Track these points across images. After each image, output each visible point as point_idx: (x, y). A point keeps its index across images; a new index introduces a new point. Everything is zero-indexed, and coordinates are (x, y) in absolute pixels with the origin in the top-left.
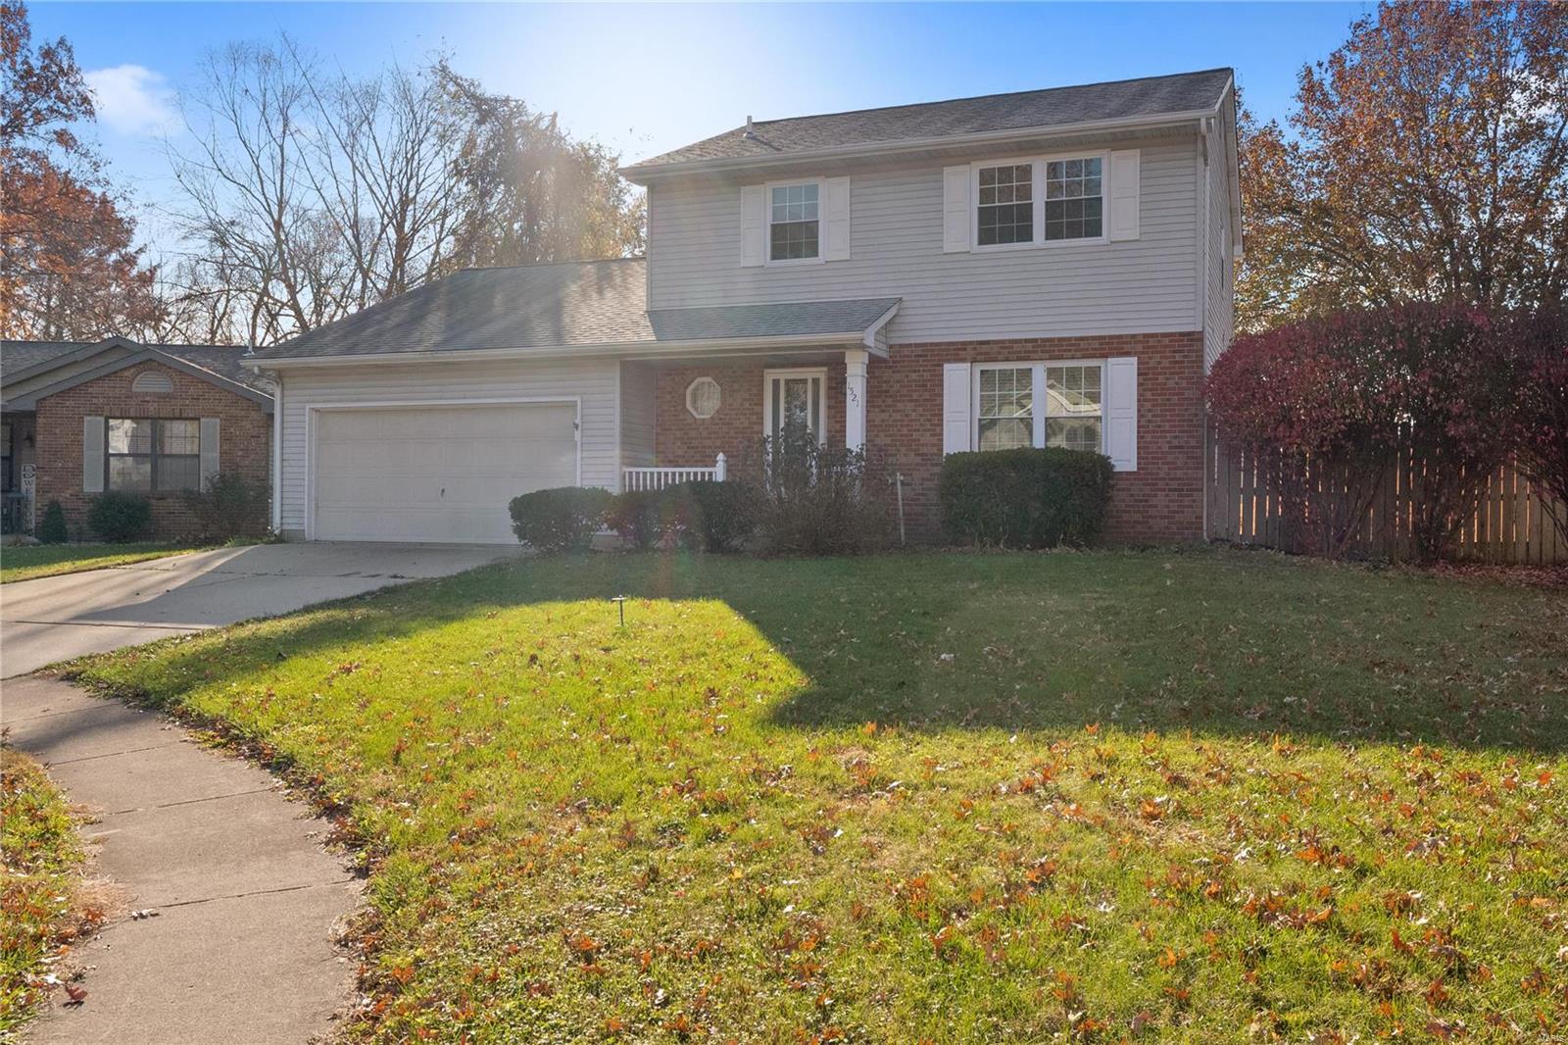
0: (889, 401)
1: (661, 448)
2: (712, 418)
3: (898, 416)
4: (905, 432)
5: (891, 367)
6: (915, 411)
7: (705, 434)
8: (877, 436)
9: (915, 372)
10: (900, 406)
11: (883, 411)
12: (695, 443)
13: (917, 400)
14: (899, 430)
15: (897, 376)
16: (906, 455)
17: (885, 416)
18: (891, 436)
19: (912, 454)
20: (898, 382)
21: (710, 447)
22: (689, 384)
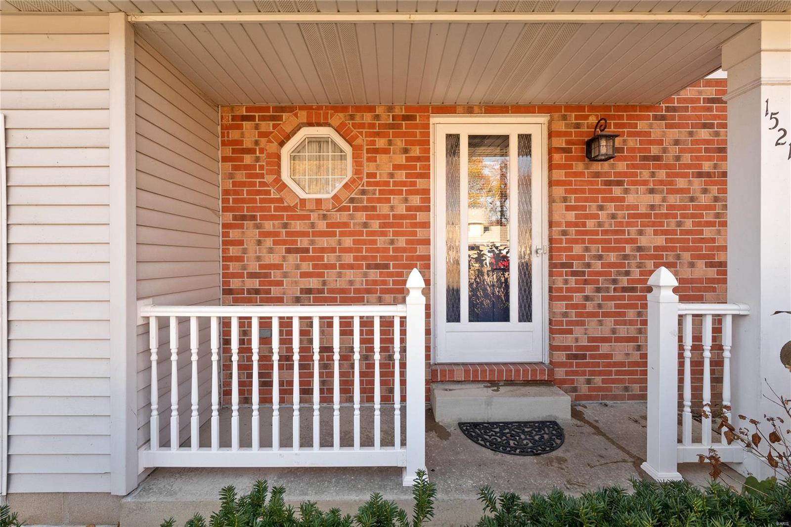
0: (662, 174)
1: (233, 251)
2: (335, 197)
3: (674, 199)
4: (689, 224)
5: (663, 118)
6: (705, 191)
7: (322, 226)
8: (641, 233)
9: (705, 126)
10: (681, 183)
11: (651, 191)
12: (303, 242)
13: (708, 175)
14: (679, 224)
15: (674, 133)
16: (692, 265)
17: (657, 199)
18: (665, 232)
19: (701, 264)
20: (677, 142)
21: (333, 250)
22: (288, 137)
